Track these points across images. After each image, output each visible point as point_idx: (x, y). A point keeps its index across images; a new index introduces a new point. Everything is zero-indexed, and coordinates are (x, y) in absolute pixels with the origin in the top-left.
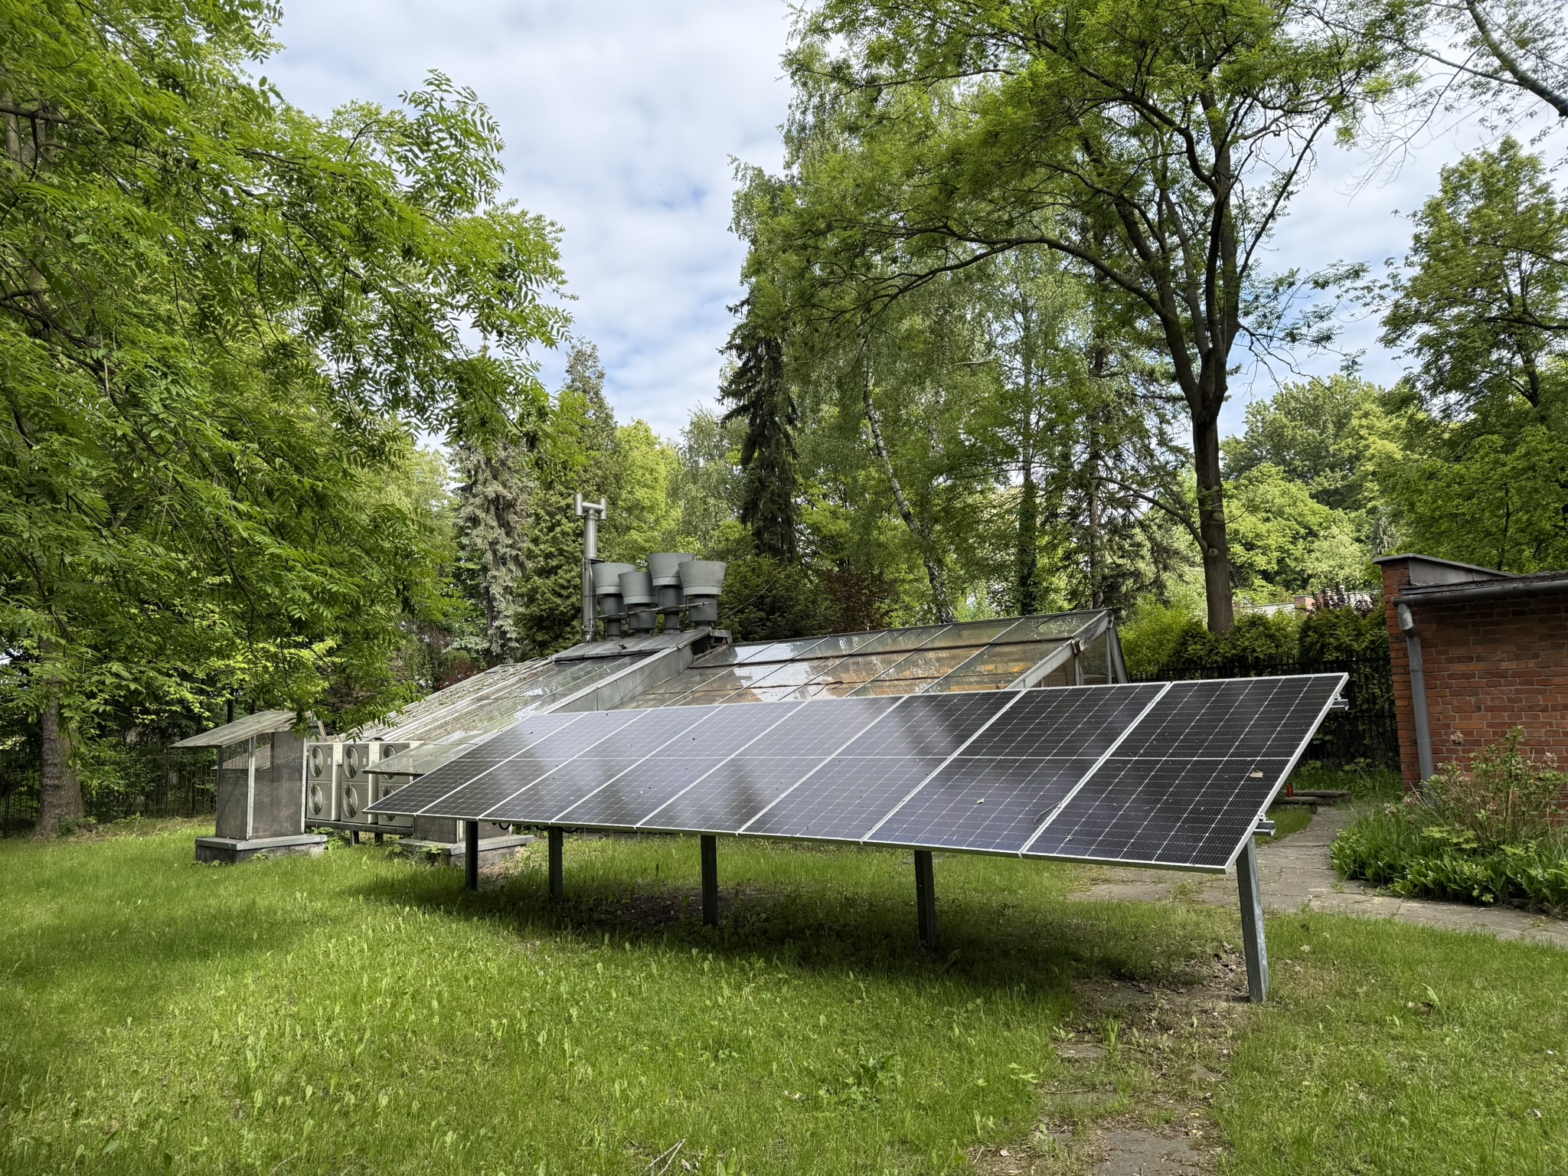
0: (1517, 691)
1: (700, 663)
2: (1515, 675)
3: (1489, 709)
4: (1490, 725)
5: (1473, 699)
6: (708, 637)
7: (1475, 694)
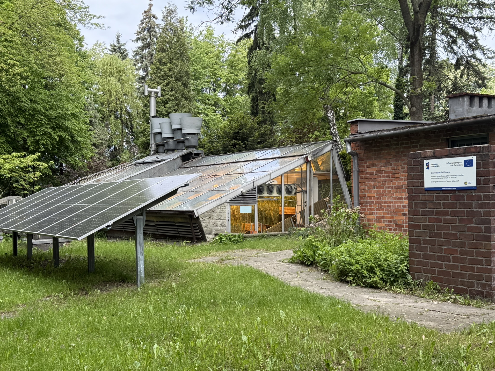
0: (386, 180)
1: (186, 166)
2: (386, 173)
3: (377, 188)
4: (377, 195)
5: (373, 183)
6: (190, 153)
7: (373, 181)
